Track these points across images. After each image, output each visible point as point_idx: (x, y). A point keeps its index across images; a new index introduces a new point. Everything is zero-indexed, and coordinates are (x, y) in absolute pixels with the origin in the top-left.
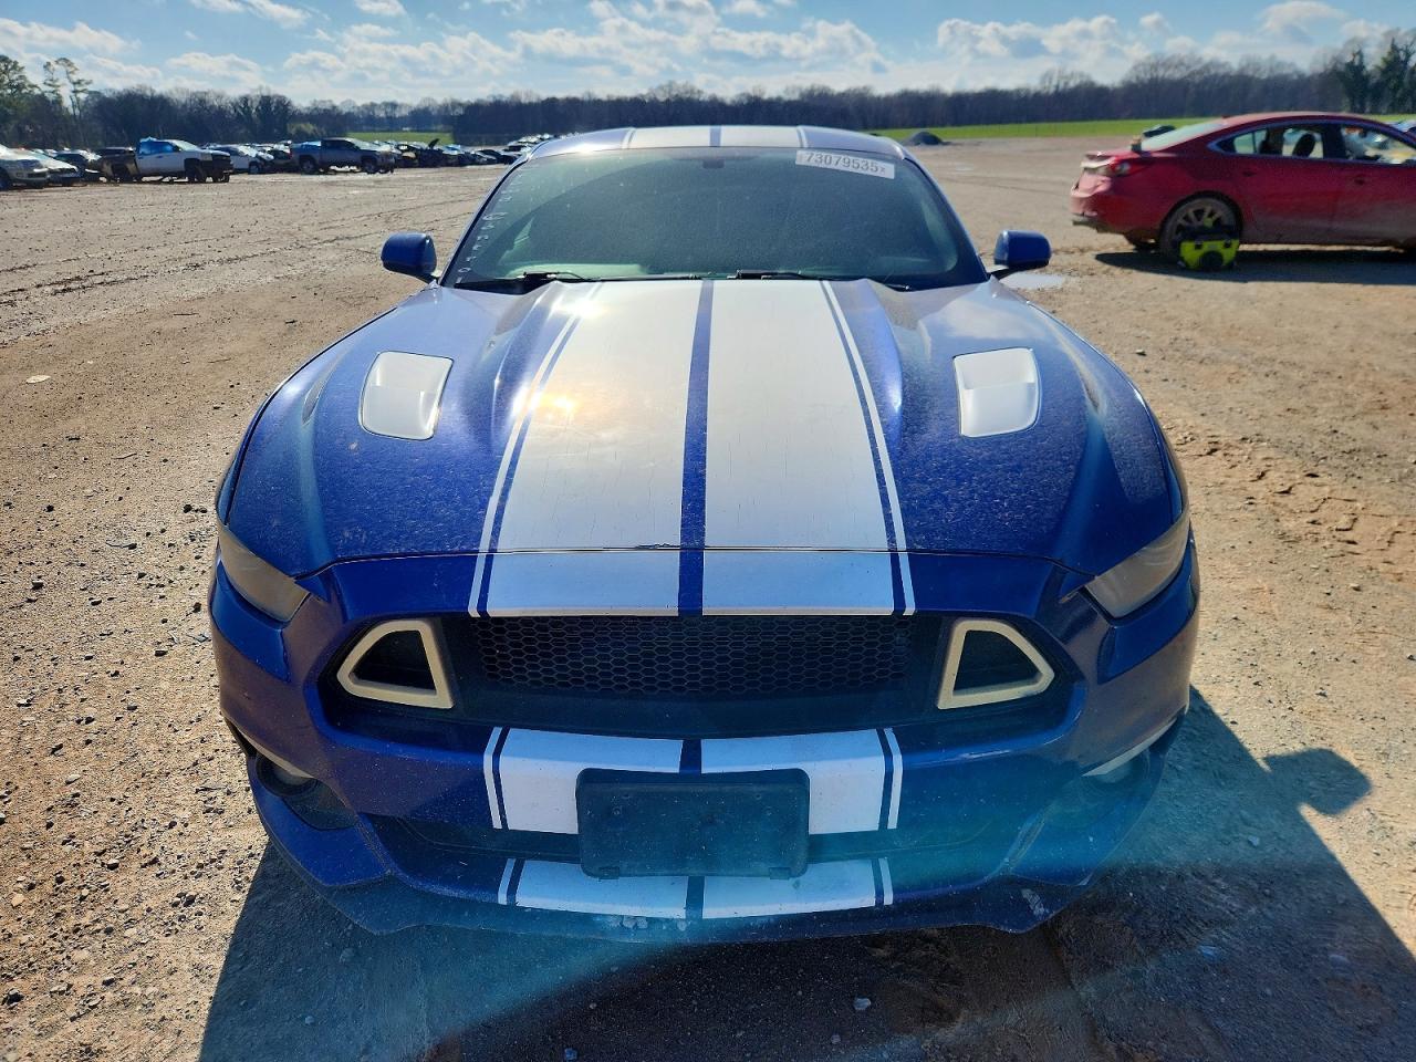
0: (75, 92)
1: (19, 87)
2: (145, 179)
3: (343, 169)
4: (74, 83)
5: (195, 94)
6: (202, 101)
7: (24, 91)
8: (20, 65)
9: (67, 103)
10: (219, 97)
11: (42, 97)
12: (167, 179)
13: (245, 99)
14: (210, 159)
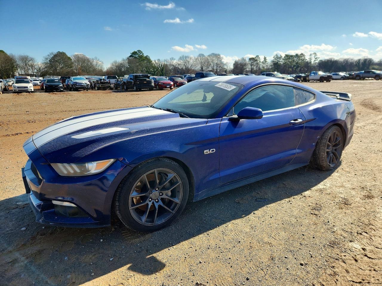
0: (315, 60)
1: (303, 60)
2: (310, 81)
3: (369, 79)
4: (315, 58)
5: (345, 59)
6: (347, 61)
7: (304, 61)
8: (305, 55)
9: (312, 63)
10: (352, 60)
11: (307, 62)
12: (315, 81)
13: (359, 60)
14: (327, 76)
